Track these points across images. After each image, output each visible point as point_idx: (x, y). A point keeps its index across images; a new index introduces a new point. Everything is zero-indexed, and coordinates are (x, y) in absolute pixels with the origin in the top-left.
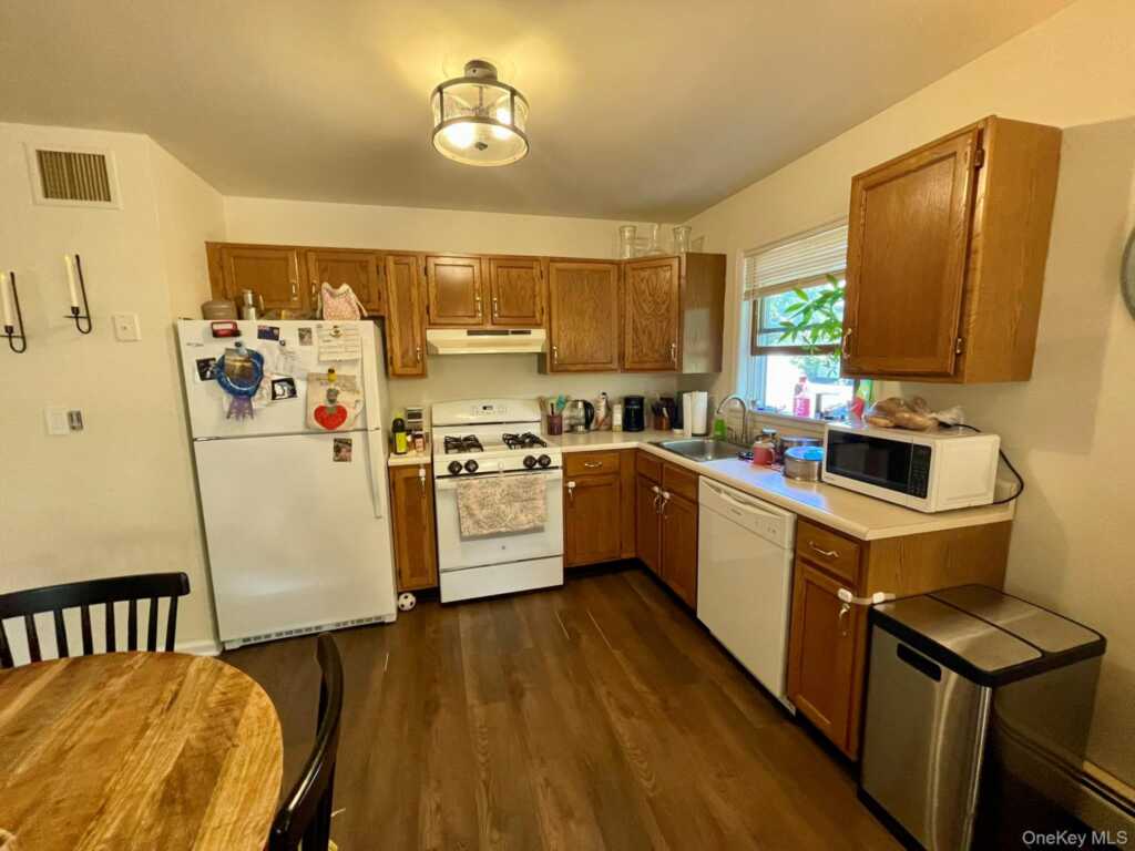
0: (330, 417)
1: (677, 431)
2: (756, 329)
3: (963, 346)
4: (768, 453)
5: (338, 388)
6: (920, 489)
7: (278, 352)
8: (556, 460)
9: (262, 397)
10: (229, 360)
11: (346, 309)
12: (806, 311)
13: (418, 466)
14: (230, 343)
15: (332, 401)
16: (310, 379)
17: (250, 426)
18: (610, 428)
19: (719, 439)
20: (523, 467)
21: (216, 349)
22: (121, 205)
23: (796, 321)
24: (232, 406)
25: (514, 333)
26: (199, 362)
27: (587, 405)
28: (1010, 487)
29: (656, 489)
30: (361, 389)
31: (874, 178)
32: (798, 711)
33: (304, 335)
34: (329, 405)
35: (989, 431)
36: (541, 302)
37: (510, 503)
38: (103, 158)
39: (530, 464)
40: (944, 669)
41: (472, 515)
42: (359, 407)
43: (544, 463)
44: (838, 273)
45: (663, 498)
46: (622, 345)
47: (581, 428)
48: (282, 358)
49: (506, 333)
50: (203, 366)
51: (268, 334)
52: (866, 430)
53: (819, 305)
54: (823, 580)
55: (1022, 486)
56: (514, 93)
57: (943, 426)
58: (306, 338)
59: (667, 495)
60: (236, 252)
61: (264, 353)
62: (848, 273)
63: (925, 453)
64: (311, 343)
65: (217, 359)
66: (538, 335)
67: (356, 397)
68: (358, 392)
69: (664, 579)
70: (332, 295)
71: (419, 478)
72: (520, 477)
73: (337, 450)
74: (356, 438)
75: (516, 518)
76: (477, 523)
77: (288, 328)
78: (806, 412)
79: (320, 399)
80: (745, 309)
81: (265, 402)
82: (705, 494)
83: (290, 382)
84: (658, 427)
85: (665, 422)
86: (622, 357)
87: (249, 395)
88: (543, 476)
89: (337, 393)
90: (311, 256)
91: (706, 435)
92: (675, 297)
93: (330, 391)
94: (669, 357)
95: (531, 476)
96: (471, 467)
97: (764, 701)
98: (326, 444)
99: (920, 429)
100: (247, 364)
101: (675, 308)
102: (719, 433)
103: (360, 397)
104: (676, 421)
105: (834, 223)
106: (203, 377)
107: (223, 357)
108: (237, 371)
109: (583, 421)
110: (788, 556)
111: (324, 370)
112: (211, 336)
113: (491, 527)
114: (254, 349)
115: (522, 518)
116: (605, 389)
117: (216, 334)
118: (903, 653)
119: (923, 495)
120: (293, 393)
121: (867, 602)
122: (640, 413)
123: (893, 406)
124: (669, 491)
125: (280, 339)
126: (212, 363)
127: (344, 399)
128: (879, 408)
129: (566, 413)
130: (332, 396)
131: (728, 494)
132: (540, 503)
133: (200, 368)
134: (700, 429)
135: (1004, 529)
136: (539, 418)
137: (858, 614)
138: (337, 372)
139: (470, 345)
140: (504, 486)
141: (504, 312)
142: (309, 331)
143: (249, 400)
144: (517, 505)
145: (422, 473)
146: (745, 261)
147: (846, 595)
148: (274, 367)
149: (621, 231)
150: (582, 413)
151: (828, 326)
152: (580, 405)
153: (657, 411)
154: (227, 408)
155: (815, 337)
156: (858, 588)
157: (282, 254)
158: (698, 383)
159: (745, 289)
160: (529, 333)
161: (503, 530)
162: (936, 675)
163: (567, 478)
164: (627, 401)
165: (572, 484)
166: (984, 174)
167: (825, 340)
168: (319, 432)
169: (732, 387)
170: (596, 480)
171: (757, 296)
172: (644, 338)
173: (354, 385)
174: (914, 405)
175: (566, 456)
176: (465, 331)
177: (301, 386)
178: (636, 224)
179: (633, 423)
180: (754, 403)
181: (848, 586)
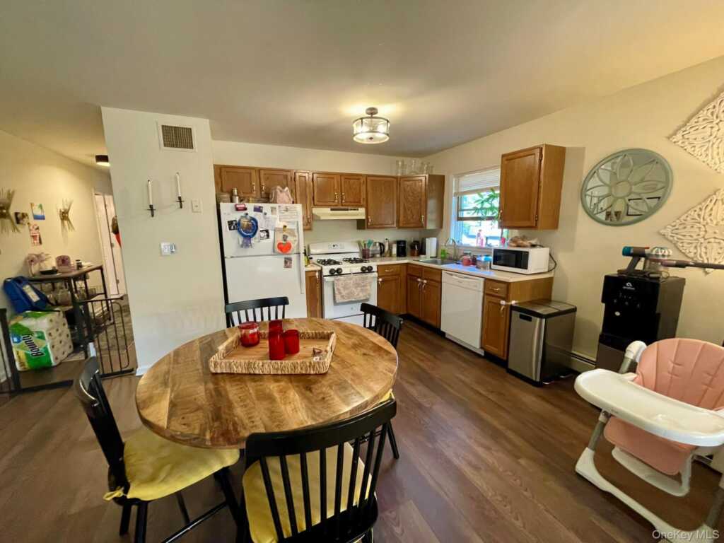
0: (284, 248)
1: (422, 256)
2: (459, 209)
3: (538, 217)
4: (469, 261)
5: (288, 235)
6: (525, 267)
7: (262, 218)
8: (375, 269)
9: (255, 239)
10: (242, 222)
11: (286, 198)
12: (483, 202)
13: (315, 271)
14: (243, 213)
15: (285, 240)
16: (275, 230)
17: (249, 251)
18: (391, 255)
19: (443, 258)
20: (360, 271)
21: (237, 216)
22: (197, 150)
23: (479, 206)
24: (243, 242)
25: (351, 209)
26: (228, 222)
27: (381, 244)
28: (553, 265)
29: (419, 280)
30: (297, 234)
31: (510, 157)
32: (485, 352)
33: (273, 210)
34: (283, 242)
35: (547, 246)
36: (363, 195)
37: (356, 288)
38: (190, 129)
39: (364, 270)
40: (533, 317)
41: (340, 293)
42: (297, 243)
43: (370, 270)
44: (496, 188)
45: (423, 283)
46: (398, 216)
47: (378, 255)
48: (264, 221)
49: (347, 210)
50: (230, 223)
51: (258, 210)
52: (506, 248)
53: (487, 200)
54: (494, 300)
55: (556, 264)
56: (388, 121)
57: (533, 246)
58: (274, 212)
59: (425, 281)
60: (228, 170)
61: (257, 218)
62: (501, 188)
63: (527, 253)
64: (275, 214)
65: (237, 220)
66: (362, 210)
67: (295, 239)
68: (295, 236)
69: (423, 319)
70: (281, 191)
71: (315, 276)
72: (359, 276)
73: (286, 262)
74: (294, 257)
75: (358, 295)
76: (342, 297)
77: (266, 207)
78: (482, 244)
79: (280, 239)
80: (454, 200)
81: (257, 240)
82: (445, 277)
83: (267, 231)
84: (413, 255)
85: (416, 252)
86: (398, 222)
87: (250, 237)
88: (369, 275)
89: (287, 237)
90: (262, 172)
91: (436, 257)
92: (423, 194)
93: (284, 236)
94: (421, 222)
95: (364, 275)
96: (339, 272)
97: (472, 354)
98: (280, 260)
99: (524, 246)
100: (250, 223)
101: (423, 198)
102: (443, 256)
103: (297, 239)
104: (422, 251)
105: (494, 167)
106: (230, 229)
107: (240, 220)
108: (245, 226)
109: (379, 252)
110: (482, 294)
111: (281, 226)
112: (234, 209)
113: (349, 298)
114: (252, 216)
115: (361, 294)
116: (388, 236)
117: (237, 209)
118: (521, 317)
119: (526, 268)
120: (268, 236)
121: (509, 303)
122: (404, 248)
123: (516, 239)
124: (425, 279)
125: (264, 211)
126: (234, 222)
127: (290, 239)
128: (511, 240)
129: (371, 248)
130: (285, 238)
131: (456, 275)
132: (369, 287)
133: (229, 225)
134: (434, 255)
135: (551, 279)
136: (358, 251)
137: (507, 309)
138: (288, 227)
139: (332, 215)
140: (354, 279)
141: (347, 200)
142: (275, 208)
143: (250, 239)
144: (359, 289)
145: (317, 274)
146: (454, 180)
147: (503, 302)
148: (262, 225)
149: (397, 162)
150: (379, 249)
151: (492, 208)
152: (377, 244)
153: (412, 247)
154: (241, 243)
155: (486, 213)
156: (506, 299)
157: (249, 171)
158: (432, 234)
159: (454, 191)
160: (358, 210)
161: (353, 300)
162: (530, 319)
163: (379, 277)
164: (398, 243)
165: (380, 280)
166: (543, 161)
167: (490, 214)
168: (279, 254)
169: (448, 234)
170: (391, 278)
171: (460, 195)
172: (409, 212)
173: (294, 233)
174: (524, 238)
175: (378, 266)
176: (329, 209)
177: (271, 233)
178: (404, 158)
179: (401, 253)
180: (458, 242)
181: (504, 299)
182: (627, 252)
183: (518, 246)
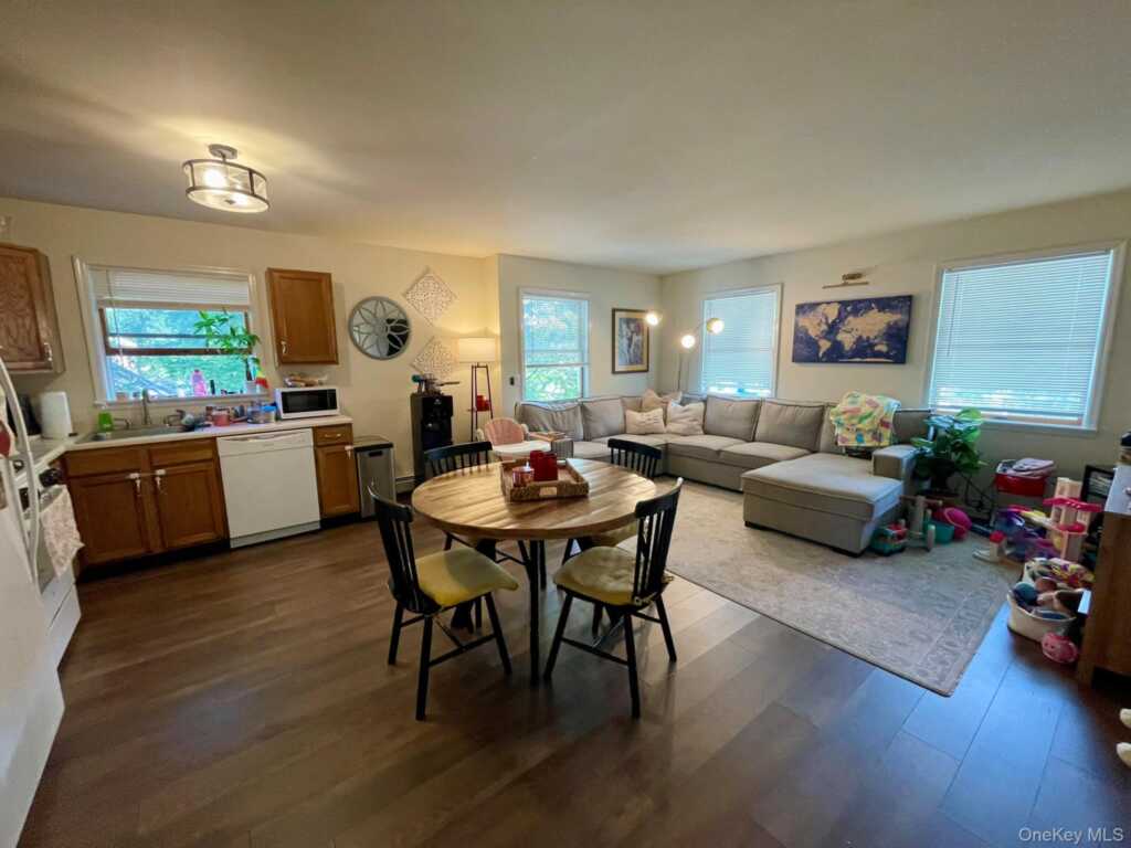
29: (135, 476)
31: (285, 275)
40: (384, 450)
45: (152, 479)
54: (334, 449)
63: (333, 391)
118: (371, 455)
119: (335, 408)
137: (353, 454)
156: (350, 443)
162: (380, 454)
181: (347, 444)
182: (415, 379)
183: (307, 385)
